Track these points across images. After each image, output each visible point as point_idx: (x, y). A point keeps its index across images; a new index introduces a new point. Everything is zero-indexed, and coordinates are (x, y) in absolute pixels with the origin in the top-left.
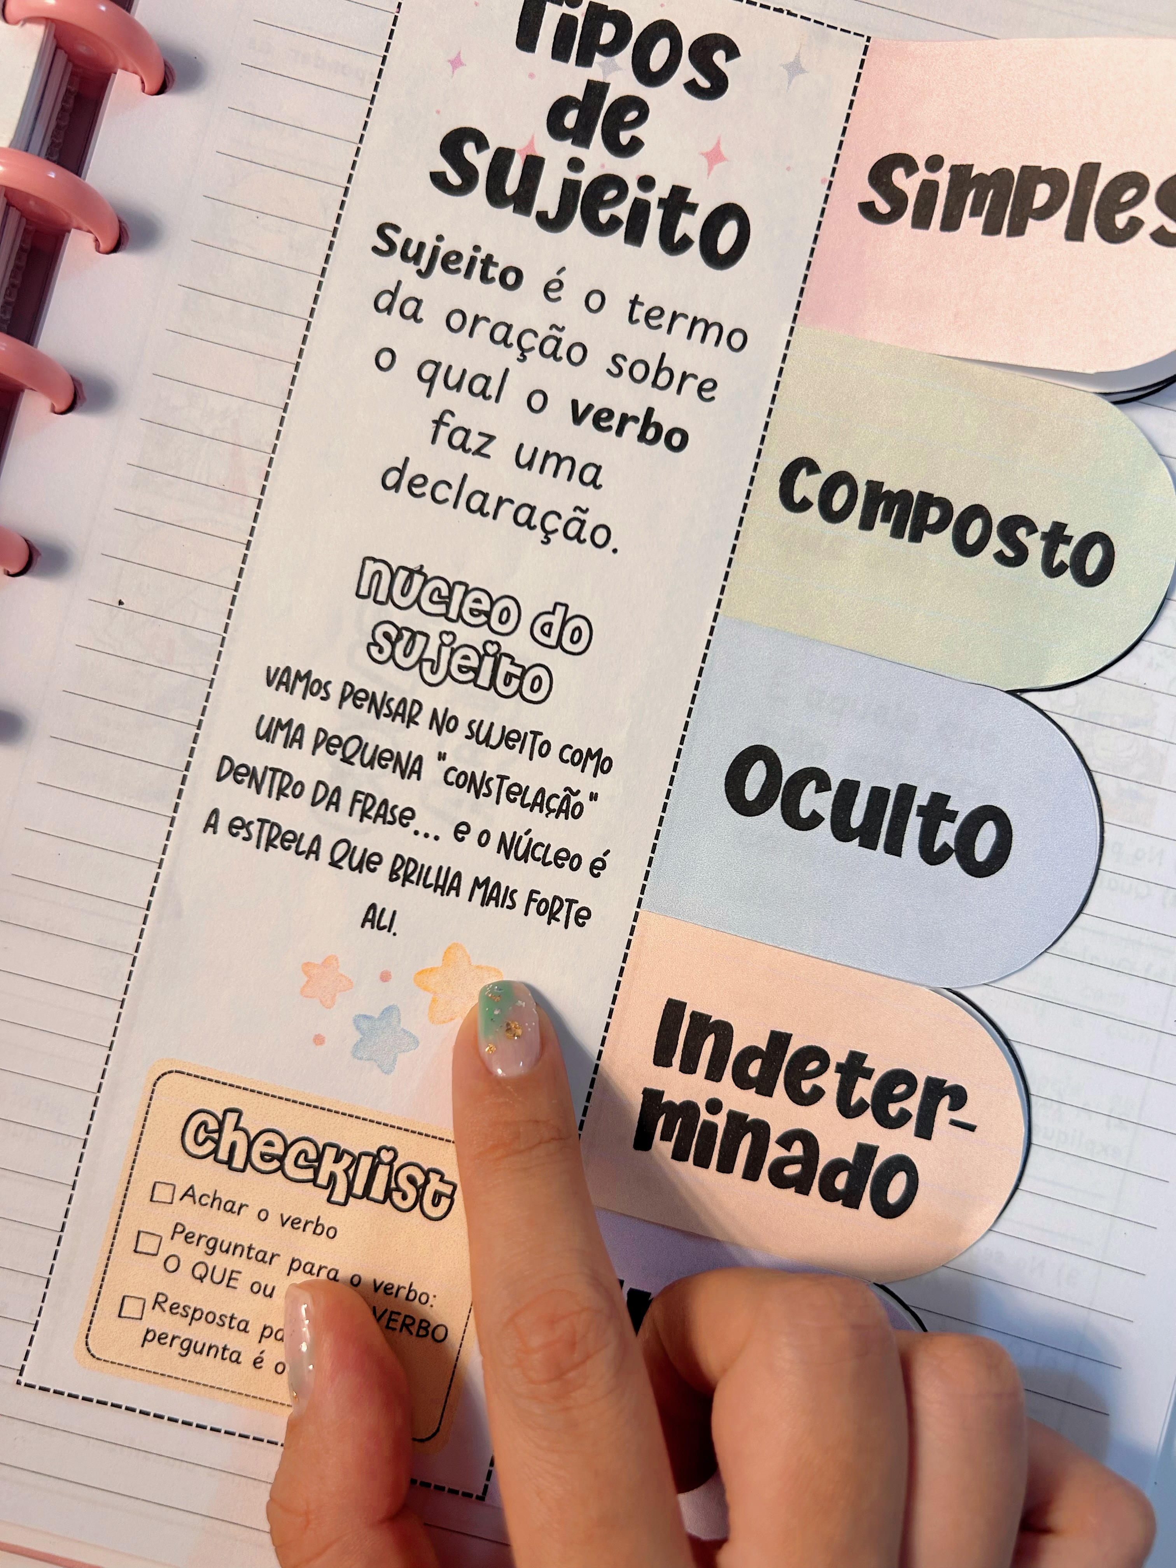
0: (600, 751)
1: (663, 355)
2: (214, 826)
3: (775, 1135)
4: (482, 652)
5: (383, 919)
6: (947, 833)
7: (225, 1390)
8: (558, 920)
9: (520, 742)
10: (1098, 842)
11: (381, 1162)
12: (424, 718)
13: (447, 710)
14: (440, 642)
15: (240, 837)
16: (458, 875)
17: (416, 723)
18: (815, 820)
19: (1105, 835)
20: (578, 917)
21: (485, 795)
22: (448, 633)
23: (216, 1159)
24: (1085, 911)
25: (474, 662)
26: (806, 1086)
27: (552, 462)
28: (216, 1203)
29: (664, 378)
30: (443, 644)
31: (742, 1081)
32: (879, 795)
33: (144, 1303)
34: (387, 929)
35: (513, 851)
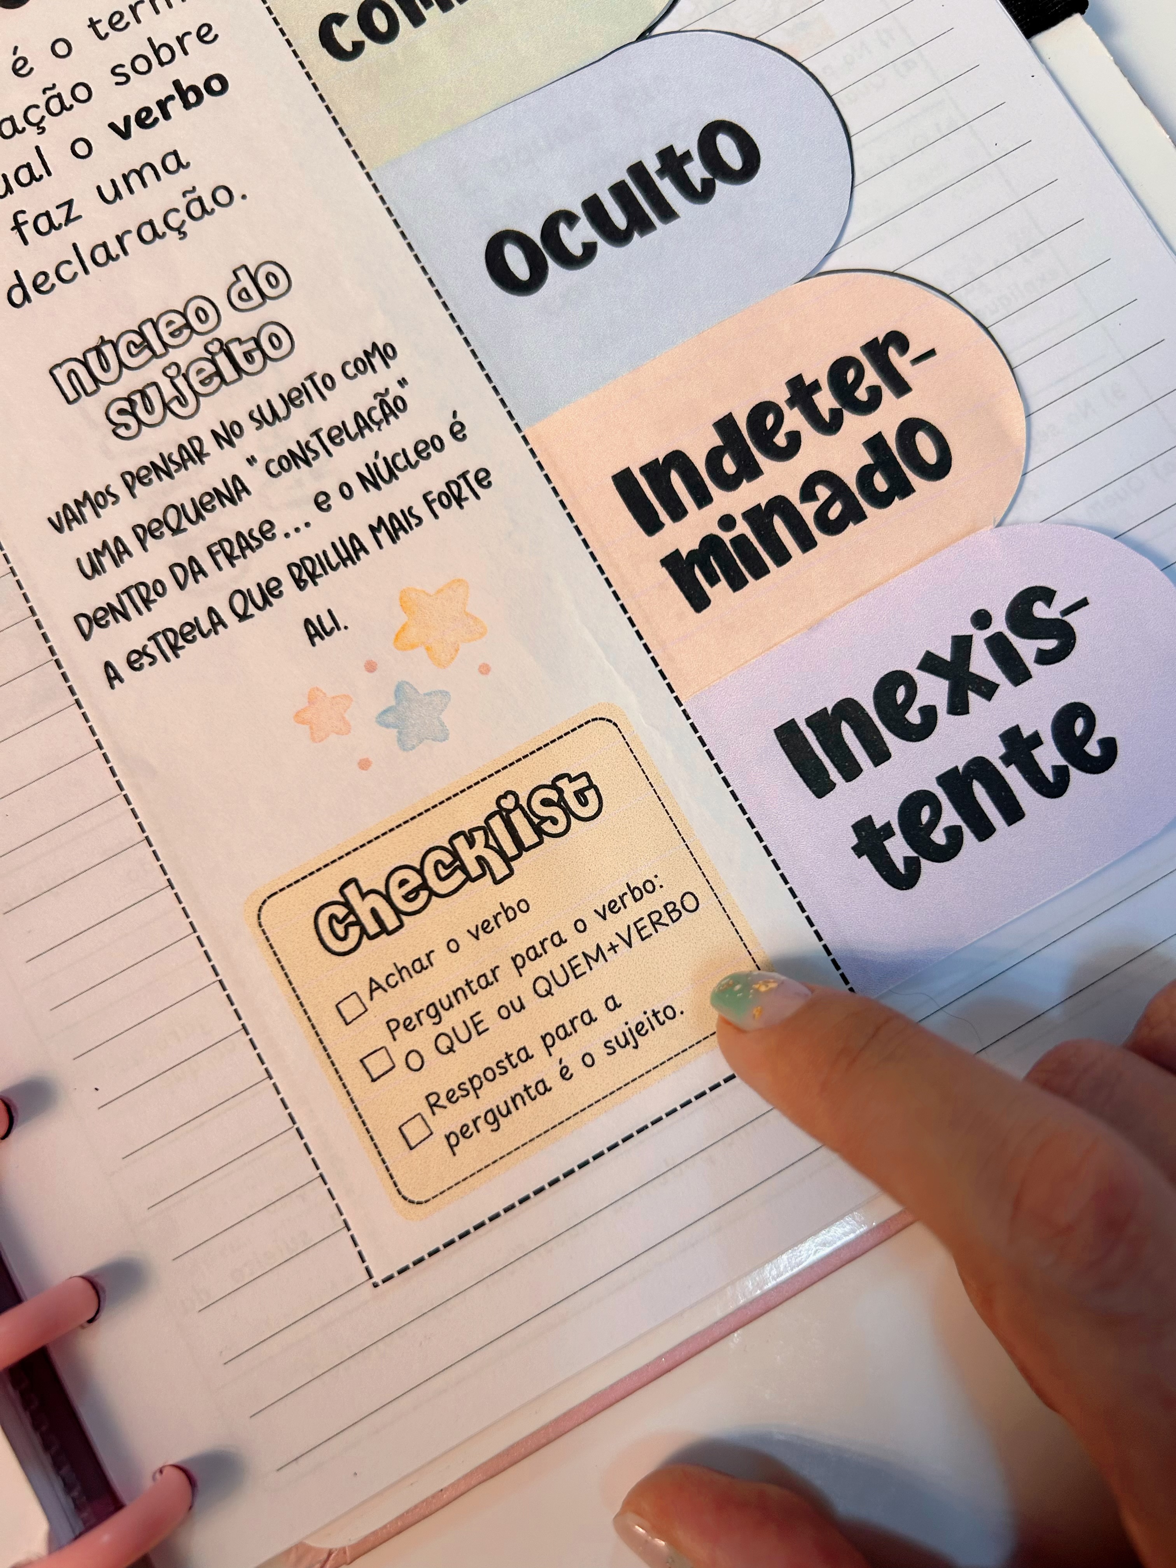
0: (374, 346)
1: (150, 40)
2: (118, 677)
3: (794, 497)
4: (209, 356)
5: (325, 625)
6: (696, 171)
7: (559, 1124)
8: (466, 499)
9: (304, 394)
10: (811, 78)
11: (509, 811)
12: (210, 444)
13: (222, 423)
14: (169, 379)
15: (146, 666)
16: (352, 537)
17: (208, 454)
18: (590, 250)
19: (811, 70)
20: (479, 482)
21: (314, 459)
22: (169, 367)
23: (371, 938)
24: (852, 132)
25: (210, 368)
26: (780, 440)
27: (134, 180)
28: (404, 973)
29: (165, 54)
30: (172, 379)
31: (729, 483)
32: (619, 191)
33: (423, 1118)
34: (336, 629)
35: (379, 480)
